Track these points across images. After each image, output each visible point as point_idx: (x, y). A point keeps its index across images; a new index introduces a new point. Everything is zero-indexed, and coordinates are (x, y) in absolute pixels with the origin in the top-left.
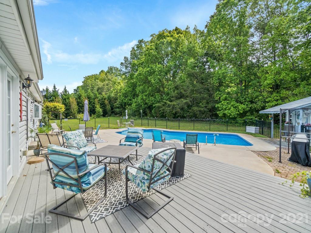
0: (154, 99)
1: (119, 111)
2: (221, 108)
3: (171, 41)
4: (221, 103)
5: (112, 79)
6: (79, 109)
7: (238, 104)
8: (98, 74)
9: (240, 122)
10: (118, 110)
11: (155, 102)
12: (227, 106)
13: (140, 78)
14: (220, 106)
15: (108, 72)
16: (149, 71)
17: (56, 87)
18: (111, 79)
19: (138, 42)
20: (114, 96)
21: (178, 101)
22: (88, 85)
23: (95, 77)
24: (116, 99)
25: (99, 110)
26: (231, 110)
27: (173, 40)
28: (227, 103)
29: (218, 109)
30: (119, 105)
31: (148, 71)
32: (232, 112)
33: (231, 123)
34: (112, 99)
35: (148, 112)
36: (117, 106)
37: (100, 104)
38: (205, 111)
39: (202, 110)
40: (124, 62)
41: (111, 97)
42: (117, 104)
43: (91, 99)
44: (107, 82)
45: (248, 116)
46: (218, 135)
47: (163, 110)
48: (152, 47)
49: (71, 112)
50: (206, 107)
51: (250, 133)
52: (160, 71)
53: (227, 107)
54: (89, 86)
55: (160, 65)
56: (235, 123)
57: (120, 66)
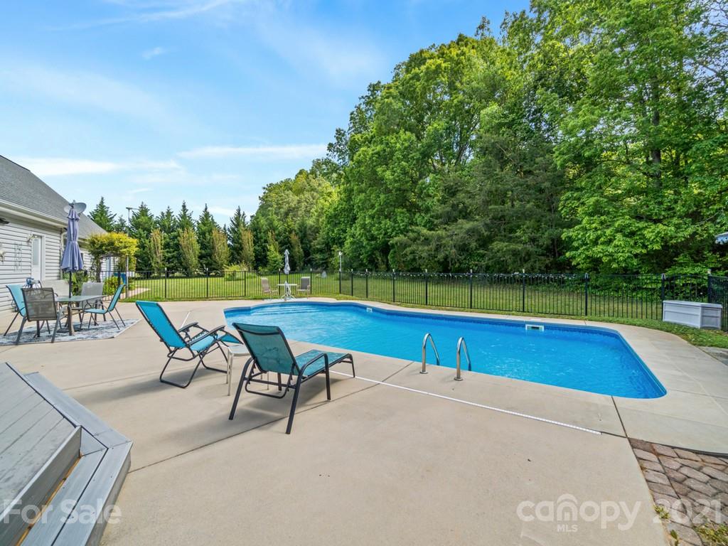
0: (393, 224)
1: (323, 259)
2: (580, 242)
3: (439, 66)
4: (580, 226)
5: (320, 188)
6: (232, 254)
7: (641, 225)
8: (293, 178)
9: (654, 286)
10: (319, 257)
11: (394, 233)
12: (599, 232)
13: (359, 172)
14: (575, 234)
15: (313, 172)
16: (381, 153)
17: (187, 208)
18: (316, 187)
19: (369, 90)
20: (313, 224)
21: (452, 228)
22: (269, 203)
23: (286, 185)
24: (317, 230)
25: (276, 257)
26: (616, 242)
27: (443, 65)
28: (602, 223)
29: (567, 245)
30: (323, 244)
31: (378, 153)
32: (620, 250)
33: (617, 289)
34: (309, 232)
35: (380, 261)
36: (318, 247)
37: (280, 243)
38: (529, 254)
39: (520, 248)
40: (334, 141)
41: (306, 227)
42: (317, 243)
43: (260, 233)
44: (307, 195)
45: (681, 265)
46: (542, 328)
47: (412, 252)
48: (391, 90)
49: (215, 262)
50: (533, 240)
51: (680, 326)
52: (406, 148)
53: (598, 238)
54: (272, 206)
55: (408, 133)
56: (634, 290)
57: (328, 152)
